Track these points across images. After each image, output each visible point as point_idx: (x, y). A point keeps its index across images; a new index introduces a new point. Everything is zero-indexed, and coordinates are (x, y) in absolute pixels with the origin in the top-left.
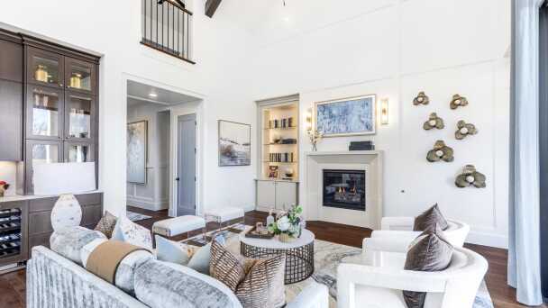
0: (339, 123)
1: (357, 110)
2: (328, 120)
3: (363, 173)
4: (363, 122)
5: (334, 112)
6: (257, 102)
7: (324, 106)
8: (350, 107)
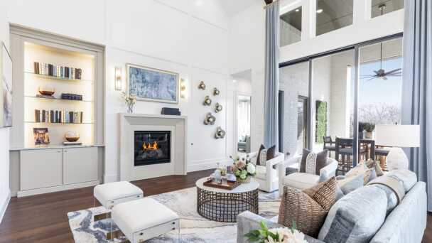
0: (151, 89)
1: (165, 81)
2: (141, 84)
3: (169, 133)
4: (170, 93)
5: (147, 78)
6: (12, 26)
7: (137, 70)
8: (161, 78)
